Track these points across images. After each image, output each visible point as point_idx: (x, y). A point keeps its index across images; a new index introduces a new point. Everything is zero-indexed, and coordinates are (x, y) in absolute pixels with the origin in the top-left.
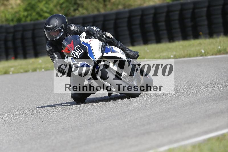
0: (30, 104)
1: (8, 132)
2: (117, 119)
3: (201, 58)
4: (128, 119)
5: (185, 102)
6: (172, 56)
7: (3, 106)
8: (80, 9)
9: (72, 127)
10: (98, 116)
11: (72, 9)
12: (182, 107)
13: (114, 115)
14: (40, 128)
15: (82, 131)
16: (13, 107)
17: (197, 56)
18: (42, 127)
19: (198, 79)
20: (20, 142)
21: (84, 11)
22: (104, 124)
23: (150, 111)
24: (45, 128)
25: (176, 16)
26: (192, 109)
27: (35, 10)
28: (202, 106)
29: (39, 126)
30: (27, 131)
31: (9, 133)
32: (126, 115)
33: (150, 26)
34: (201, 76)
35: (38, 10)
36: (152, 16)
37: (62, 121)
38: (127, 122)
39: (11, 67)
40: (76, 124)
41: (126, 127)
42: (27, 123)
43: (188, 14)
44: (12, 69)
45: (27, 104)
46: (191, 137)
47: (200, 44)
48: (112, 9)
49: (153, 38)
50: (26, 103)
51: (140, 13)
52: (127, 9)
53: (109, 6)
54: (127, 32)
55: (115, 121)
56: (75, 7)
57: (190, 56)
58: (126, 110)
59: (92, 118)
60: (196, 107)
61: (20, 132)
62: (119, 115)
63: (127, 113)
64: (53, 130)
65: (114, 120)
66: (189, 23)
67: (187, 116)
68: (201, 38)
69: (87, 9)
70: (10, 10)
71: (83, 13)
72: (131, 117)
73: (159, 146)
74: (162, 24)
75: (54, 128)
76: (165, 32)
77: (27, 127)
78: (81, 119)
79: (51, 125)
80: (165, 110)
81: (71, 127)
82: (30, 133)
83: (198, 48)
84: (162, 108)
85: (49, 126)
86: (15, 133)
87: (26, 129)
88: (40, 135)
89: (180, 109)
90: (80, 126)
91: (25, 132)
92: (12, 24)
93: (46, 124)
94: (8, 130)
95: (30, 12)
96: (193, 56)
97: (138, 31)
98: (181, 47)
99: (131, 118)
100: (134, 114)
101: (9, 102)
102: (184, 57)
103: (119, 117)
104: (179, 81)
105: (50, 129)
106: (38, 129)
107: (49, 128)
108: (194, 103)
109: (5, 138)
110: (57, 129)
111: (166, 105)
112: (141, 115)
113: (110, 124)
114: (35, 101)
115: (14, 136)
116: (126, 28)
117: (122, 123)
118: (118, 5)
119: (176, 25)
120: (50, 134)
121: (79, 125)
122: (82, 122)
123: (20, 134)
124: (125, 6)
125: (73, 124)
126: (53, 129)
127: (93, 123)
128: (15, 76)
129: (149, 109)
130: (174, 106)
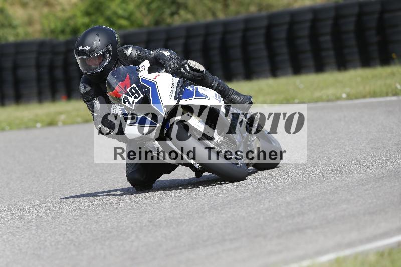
0: (92, 179)
1: (54, 228)
2: (245, 205)
3: (394, 98)
4: (264, 205)
5: (366, 177)
6: (344, 96)
7: (46, 181)
8: (182, 12)
9: (166, 220)
10: (212, 200)
11: (168, 11)
12: (360, 185)
13: (240, 199)
14: (109, 220)
15: (184, 227)
16: (63, 183)
17: (387, 95)
18: (113, 218)
19: (389, 135)
20: (74, 245)
21: (189, 16)
22: (222, 214)
23: (303, 192)
24: (120, 221)
25: (350, 25)
26: (378, 189)
27: (102, 14)
28: (395, 183)
29: (108, 217)
30: (87, 226)
31: (56, 230)
32: (261, 198)
33: (304, 43)
34: (394, 131)
35: (108, 12)
36: (308, 24)
37: (150, 208)
38: (264, 211)
39: (61, 113)
40: (174, 214)
41: (262, 219)
42: (88, 213)
43: (372, 22)
44: (63, 117)
45: (87, 178)
46: (375, 238)
47: (393, 74)
48: (237, 13)
49: (311, 63)
50: (85, 177)
51: (287, 19)
52: (264, 13)
53: (233, 8)
54: (264, 53)
55: (242, 209)
56: (174, 8)
57: (374, 95)
58: (262, 191)
59: (201, 203)
60: (386, 185)
61: (74, 227)
62: (249, 199)
63: (263, 195)
64: (133, 225)
65: (241, 207)
66: (373, 37)
67: (370, 201)
68: (395, 64)
69: (194, 13)
70: (60, 14)
71: (187, 20)
72: (269, 202)
73: (320, 253)
74: (326, 39)
75: (135, 221)
76: (331, 53)
77: (87, 220)
78: (183, 205)
79: (129, 216)
80: (331, 190)
81: (164, 219)
82: (92, 229)
83: (389, 81)
84: (324, 187)
85: (127, 217)
86: (66, 229)
87: (86, 222)
88: (110, 232)
89: (356, 188)
90: (180, 218)
91: (84, 228)
92: (62, 38)
93: (122, 214)
94: (53, 224)
95: (94, 17)
96: (381, 95)
97: (283, 51)
98: (359, 79)
99: (271, 204)
100: (275, 198)
101: (56, 175)
102: (364, 97)
103: (249, 202)
104: (356, 140)
105: (127, 222)
106: (107, 223)
107: (125, 222)
108: (383, 177)
109: (49, 238)
110: (140, 223)
111: (332, 182)
112: (288, 199)
113: (234, 213)
114: (102, 173)
115: (65, 234)
116: (262, 46)
117: (254, 213)
118: (249, 4)
119: (351, 41)
120: (127, 231)
121: (179, 216)
122: (183, 210)
123: (74, 230)
124: (260, 7)
125: (169, 214)
126: (132, 223)
127: (204, 213)
128: (68, 129)
129: (301, 189)
130: (347, 182)
